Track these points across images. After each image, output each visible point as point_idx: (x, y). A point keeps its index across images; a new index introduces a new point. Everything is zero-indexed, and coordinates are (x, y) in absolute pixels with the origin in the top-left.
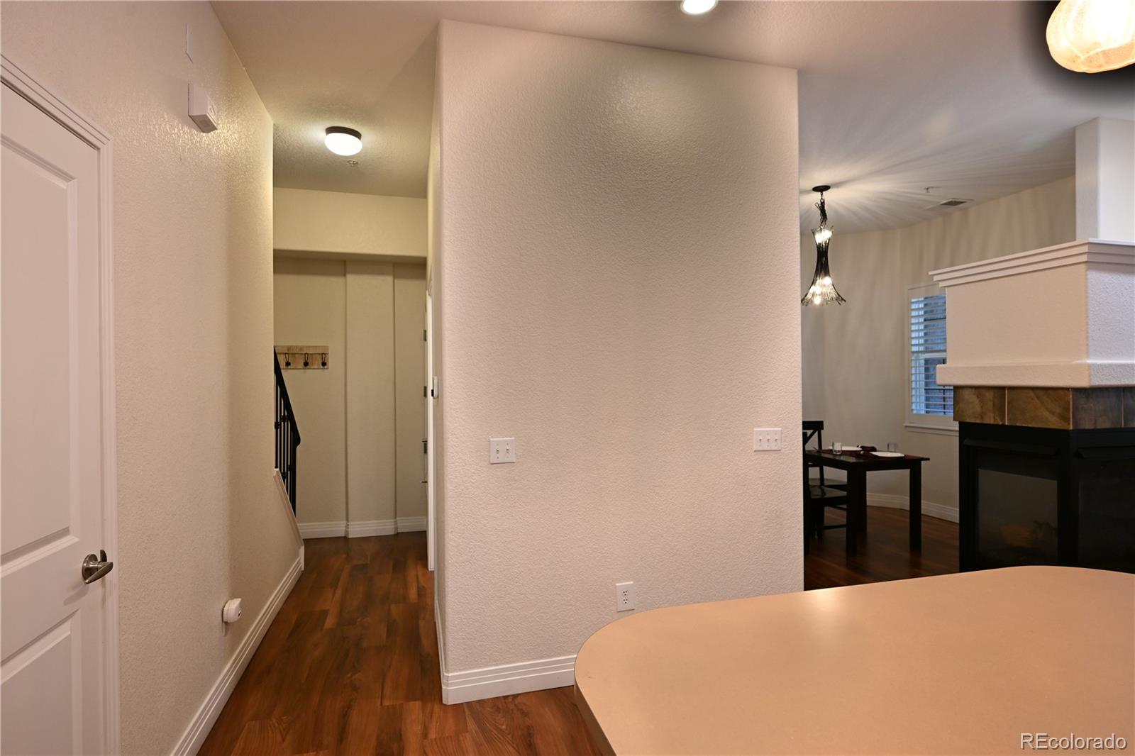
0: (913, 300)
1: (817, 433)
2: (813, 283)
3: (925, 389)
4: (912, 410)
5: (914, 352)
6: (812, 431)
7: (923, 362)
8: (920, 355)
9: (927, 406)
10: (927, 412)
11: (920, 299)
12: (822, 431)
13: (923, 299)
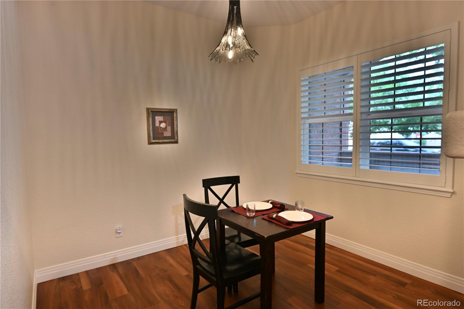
0: (303, 79)
1: (234, 186)
2: (226, 33)
3: (309, 146)
4: (301, 161)
5: (302, 118)
6: (230, 185)
7: (308, 125)
8: (306, 120)
9: (310, 158)
10: (310, 163)
11: (306, 78)
12: (239, 184)
13: (307, 78)
